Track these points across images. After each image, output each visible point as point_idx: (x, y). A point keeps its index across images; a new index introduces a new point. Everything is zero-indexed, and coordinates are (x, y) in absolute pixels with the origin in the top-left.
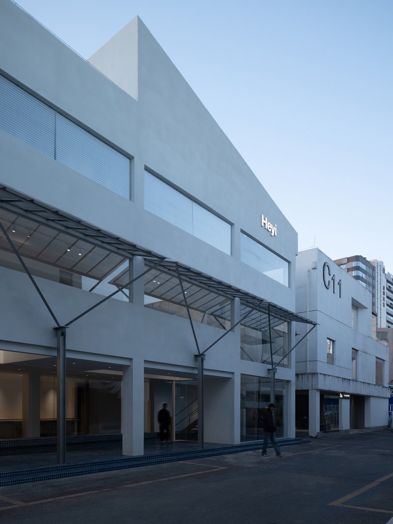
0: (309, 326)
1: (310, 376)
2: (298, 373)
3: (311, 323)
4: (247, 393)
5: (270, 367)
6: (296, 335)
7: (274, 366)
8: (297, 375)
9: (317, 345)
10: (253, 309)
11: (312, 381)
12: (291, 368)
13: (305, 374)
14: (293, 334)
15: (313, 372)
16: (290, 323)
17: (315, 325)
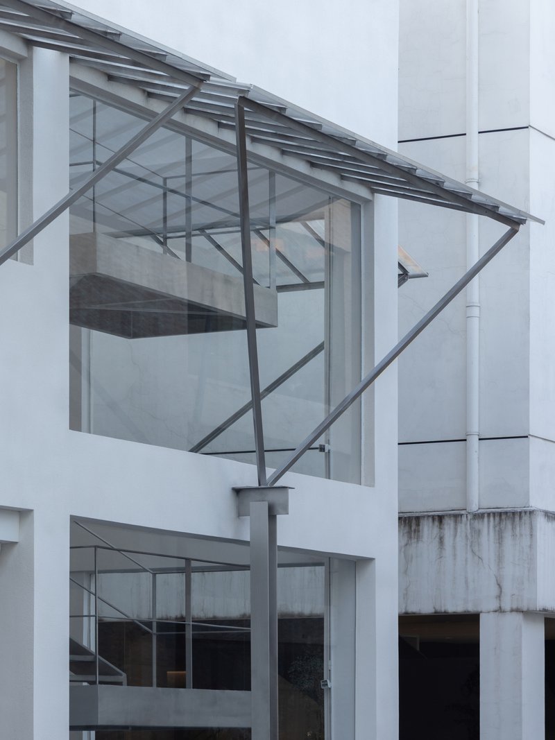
0: (483, 230)
1: (487, 529)
2: (416, 508)
3: (491, 210)
4: (106, 630)
5: (246, 474)
6: (404, 276)
7: (270, 472)
8: (410, 523)
9: (526, 343)
10: (155, 122)
11: (500, 559)
12: (371, 483)
13: (457, 517)
14: (384, 276)
15: (507, 503)
16: (369, 203)
17: (514, 222)
